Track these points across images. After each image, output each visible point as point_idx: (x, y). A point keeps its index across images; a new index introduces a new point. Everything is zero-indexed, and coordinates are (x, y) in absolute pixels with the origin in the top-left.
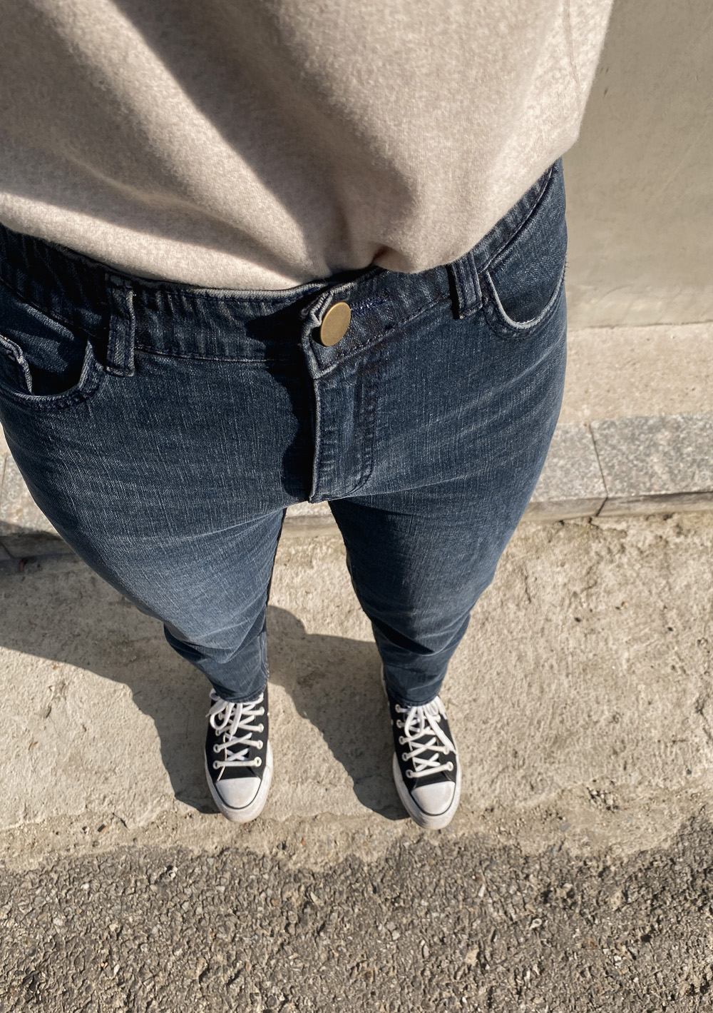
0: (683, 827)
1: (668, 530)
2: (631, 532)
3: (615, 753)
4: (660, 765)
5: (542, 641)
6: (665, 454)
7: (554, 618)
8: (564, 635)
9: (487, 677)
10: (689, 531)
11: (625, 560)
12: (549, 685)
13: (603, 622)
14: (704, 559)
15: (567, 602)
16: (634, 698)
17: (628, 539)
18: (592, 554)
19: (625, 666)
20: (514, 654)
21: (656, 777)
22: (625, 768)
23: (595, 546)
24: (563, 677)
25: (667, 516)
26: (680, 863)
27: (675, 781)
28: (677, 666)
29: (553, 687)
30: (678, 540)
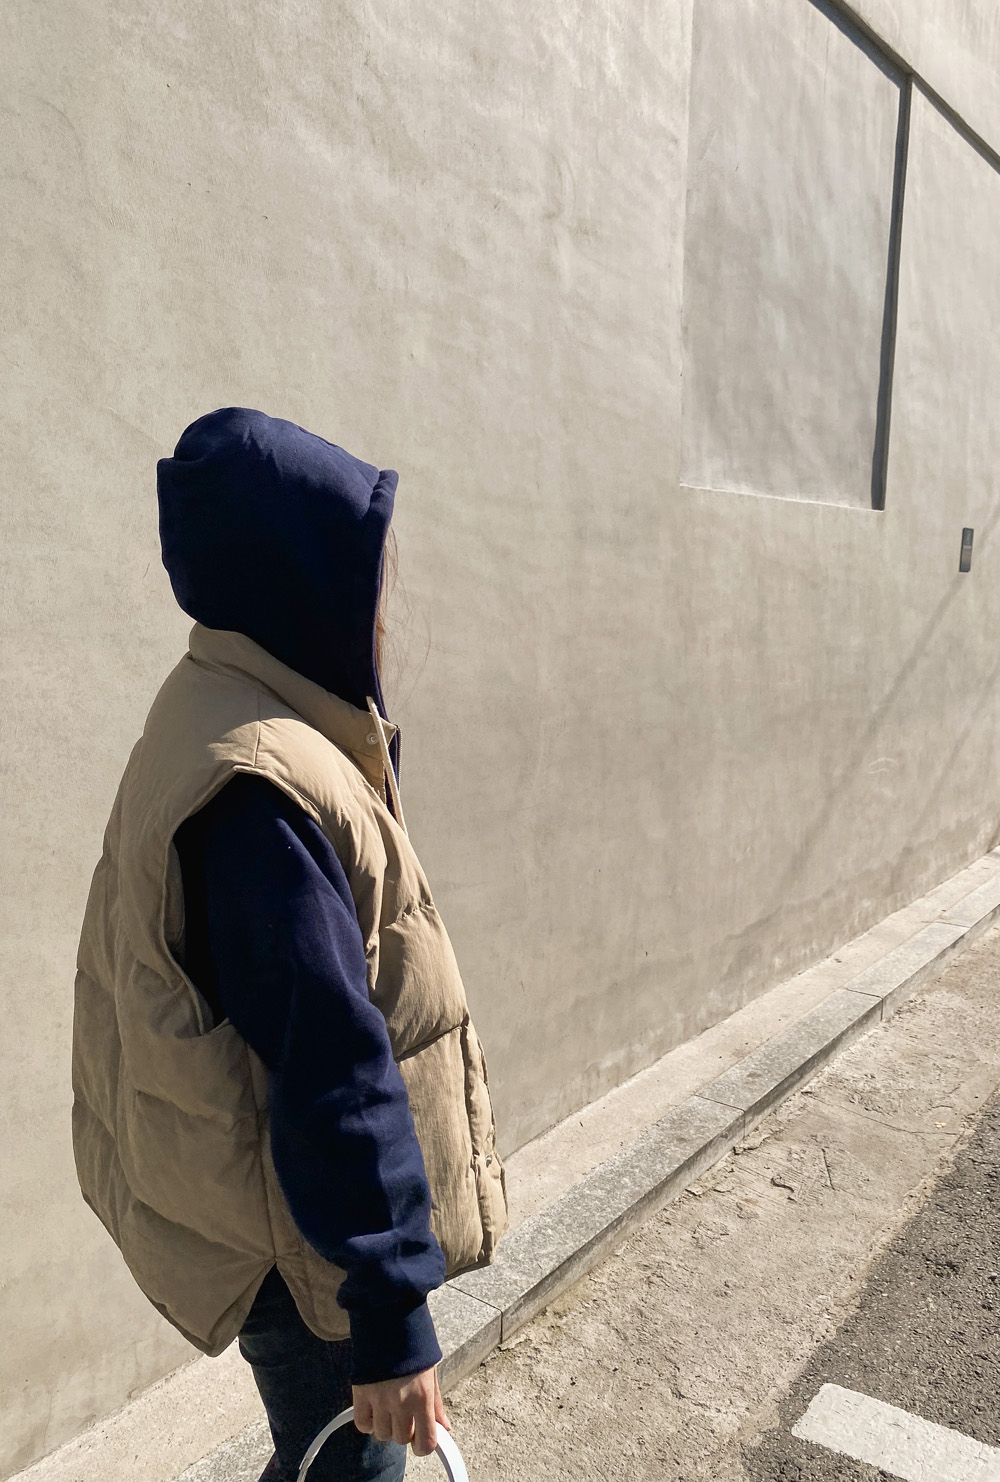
0: (744, 1464)
2: (531, 1337)
3: (663, 1461)
4: (694, 1443)
5: (548, 1441)
6: (510, 1267)
7: (540, 1421)
8: (558, 1426)
10: (564, 1311)
11: (545, 1355)
14: (590, 1320)
17: (534, 1342)
19: (613, 1411)
21: (700, 1452)
24: (584, 1448)
28: (641, 1386)
30: (564, 1321)
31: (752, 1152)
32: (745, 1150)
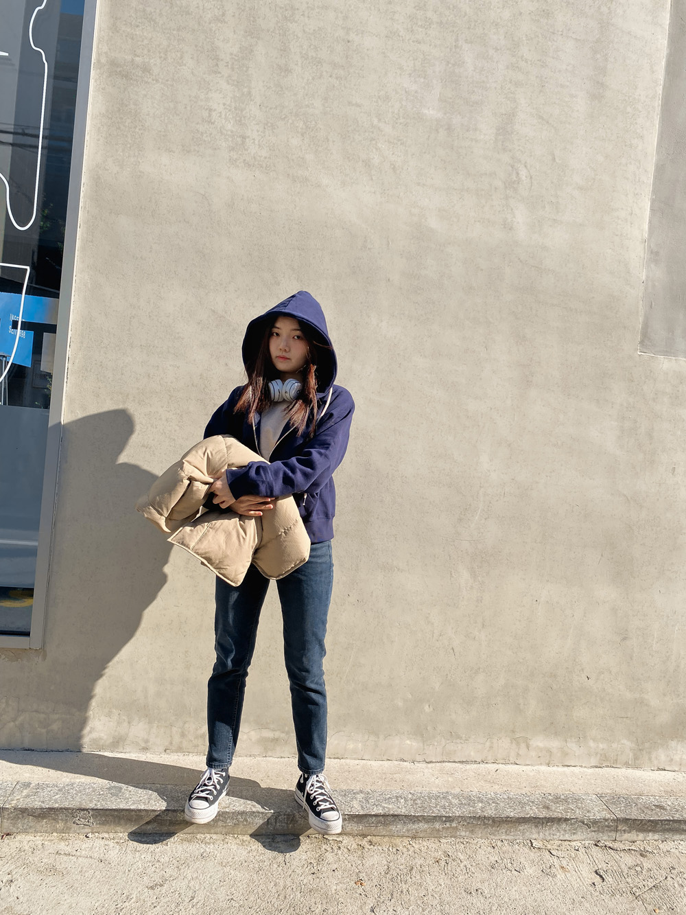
1: (364, 842)
2: (344, 842)
5: (289, 879)
6: (360, 801)
7: (297, 871)
8: (302, 878)
9: (256, 891)
10: (376, 844)
11: (340, 852)
12: (290, 895)
13: (324, 875)
14: (383, 855)
15: (306, 866)
16: (336, 903)
17: (342, 844)
18: (323, 849)
19: (334, 892)
20: (272, 883)
23: (324, 847)
24: (298, 893)
25: (364, 836)
28: (362, 894)
29: (292, 897)
30: (370, 847)
31: (610, 851)
32: (606, 846)
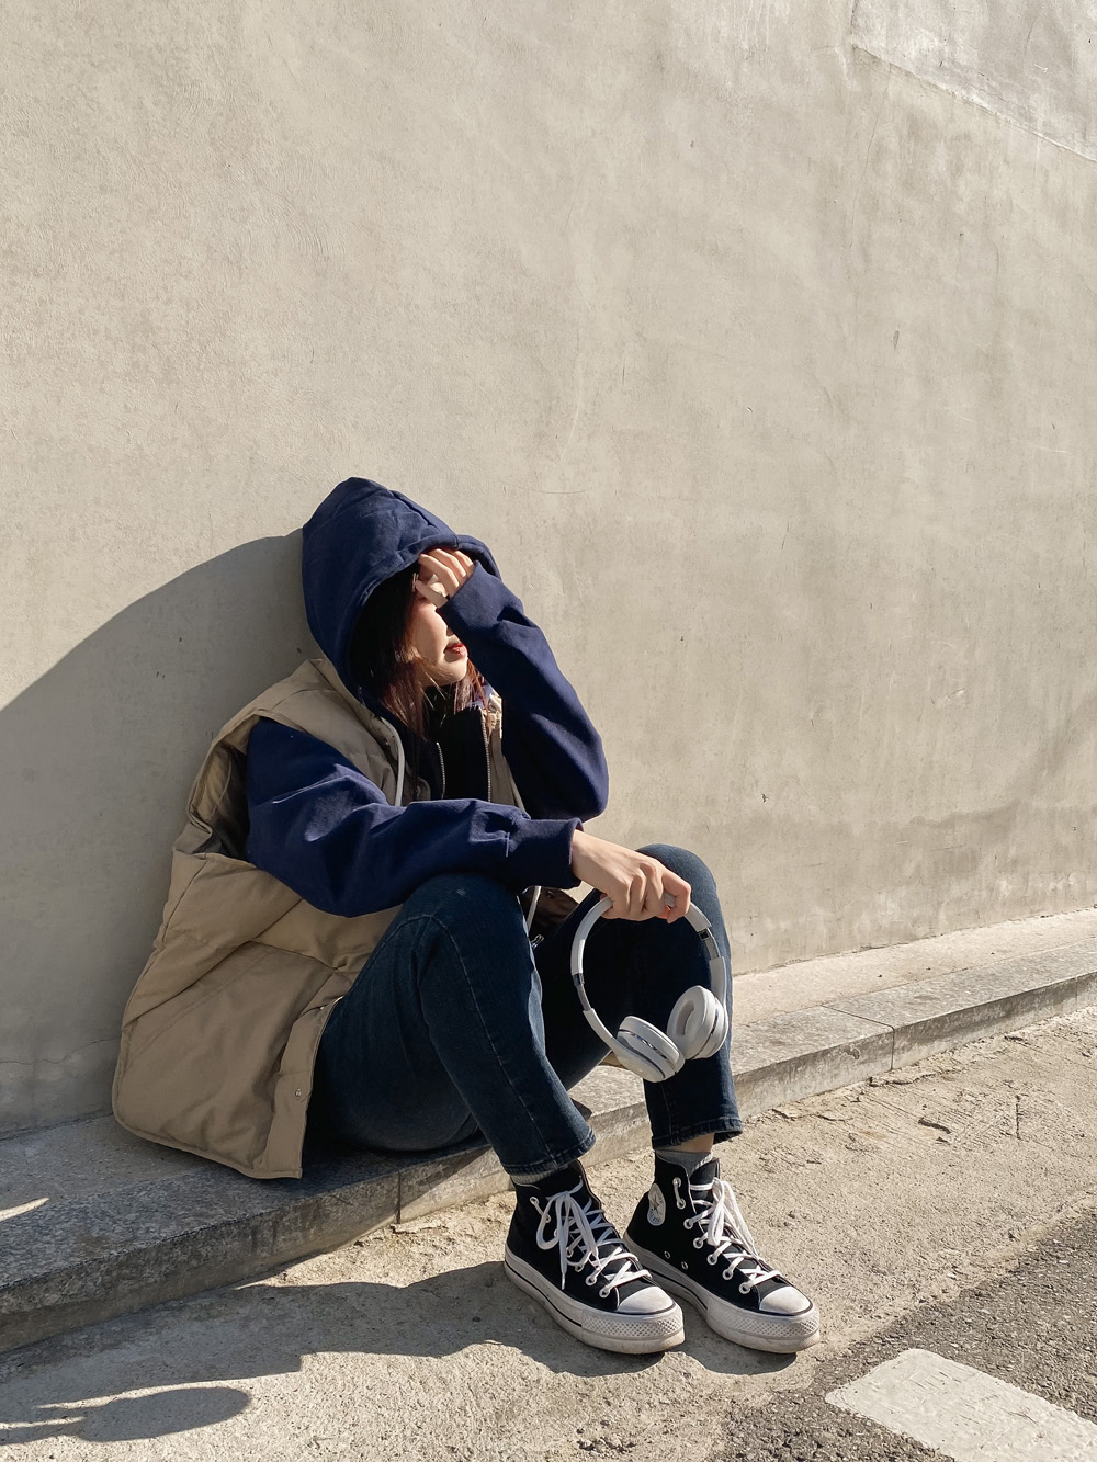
0: (724, 1425)
3: (584, 1395)
4: (650, 1385)
21: (654, 1396)
22: (609, 1404)
26: (750, 1452)
27: (678, 1391)
31: (899, 1086)
